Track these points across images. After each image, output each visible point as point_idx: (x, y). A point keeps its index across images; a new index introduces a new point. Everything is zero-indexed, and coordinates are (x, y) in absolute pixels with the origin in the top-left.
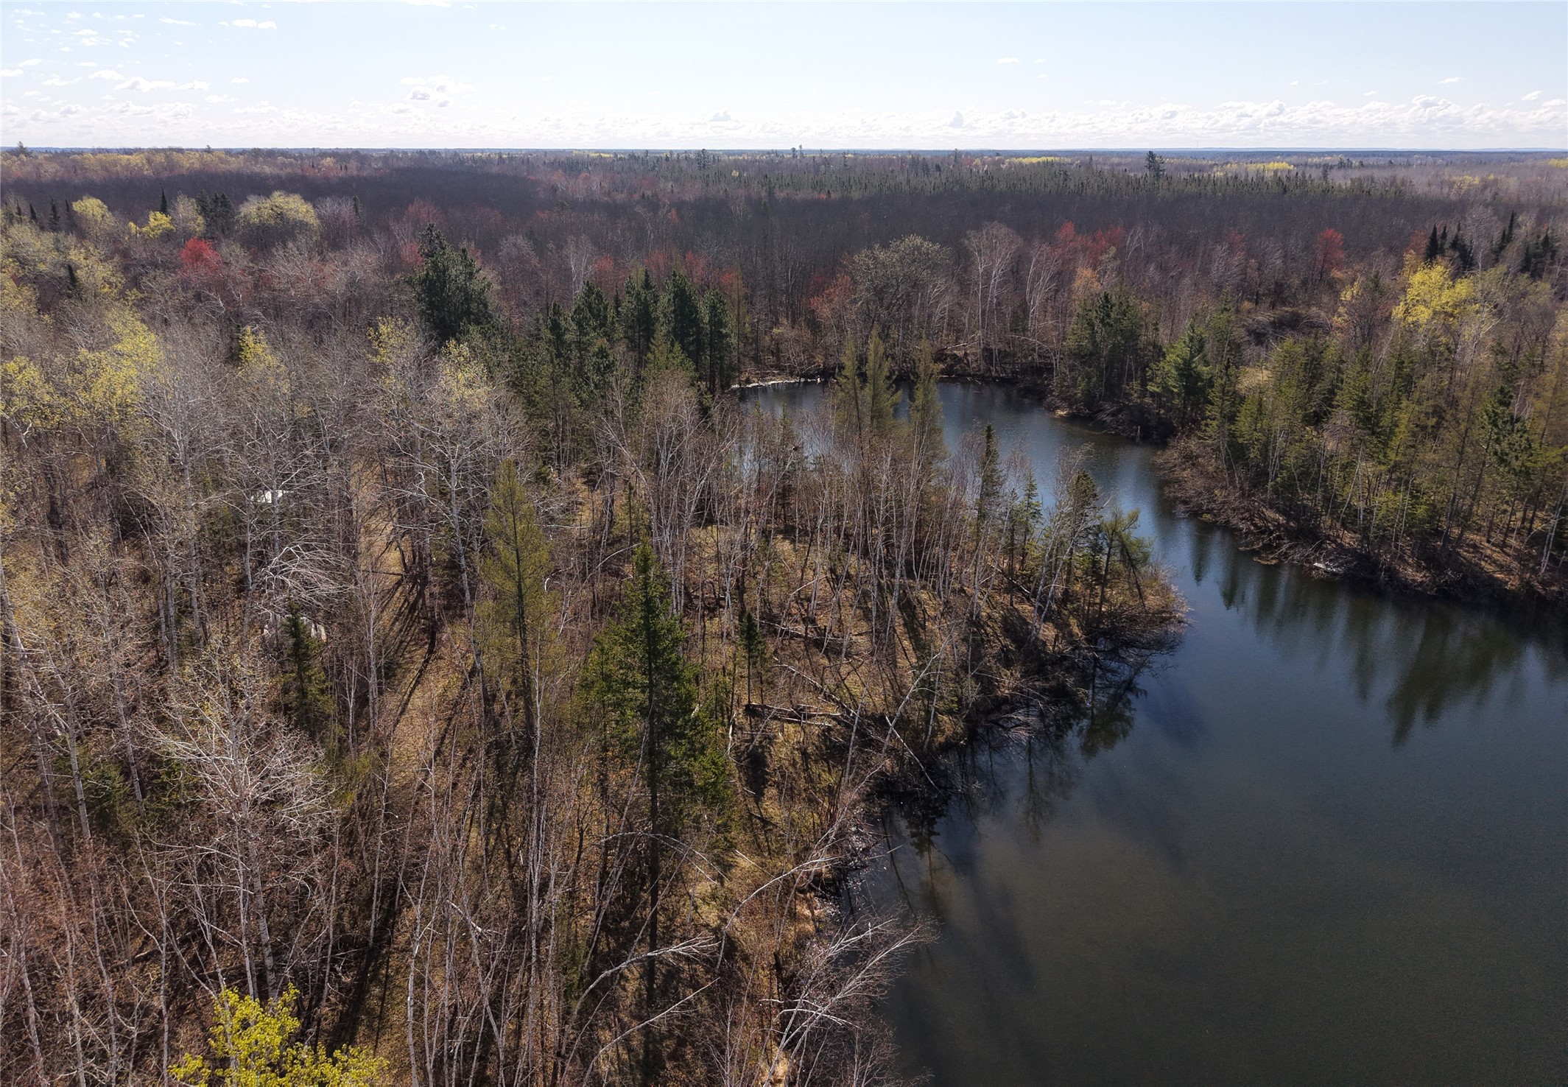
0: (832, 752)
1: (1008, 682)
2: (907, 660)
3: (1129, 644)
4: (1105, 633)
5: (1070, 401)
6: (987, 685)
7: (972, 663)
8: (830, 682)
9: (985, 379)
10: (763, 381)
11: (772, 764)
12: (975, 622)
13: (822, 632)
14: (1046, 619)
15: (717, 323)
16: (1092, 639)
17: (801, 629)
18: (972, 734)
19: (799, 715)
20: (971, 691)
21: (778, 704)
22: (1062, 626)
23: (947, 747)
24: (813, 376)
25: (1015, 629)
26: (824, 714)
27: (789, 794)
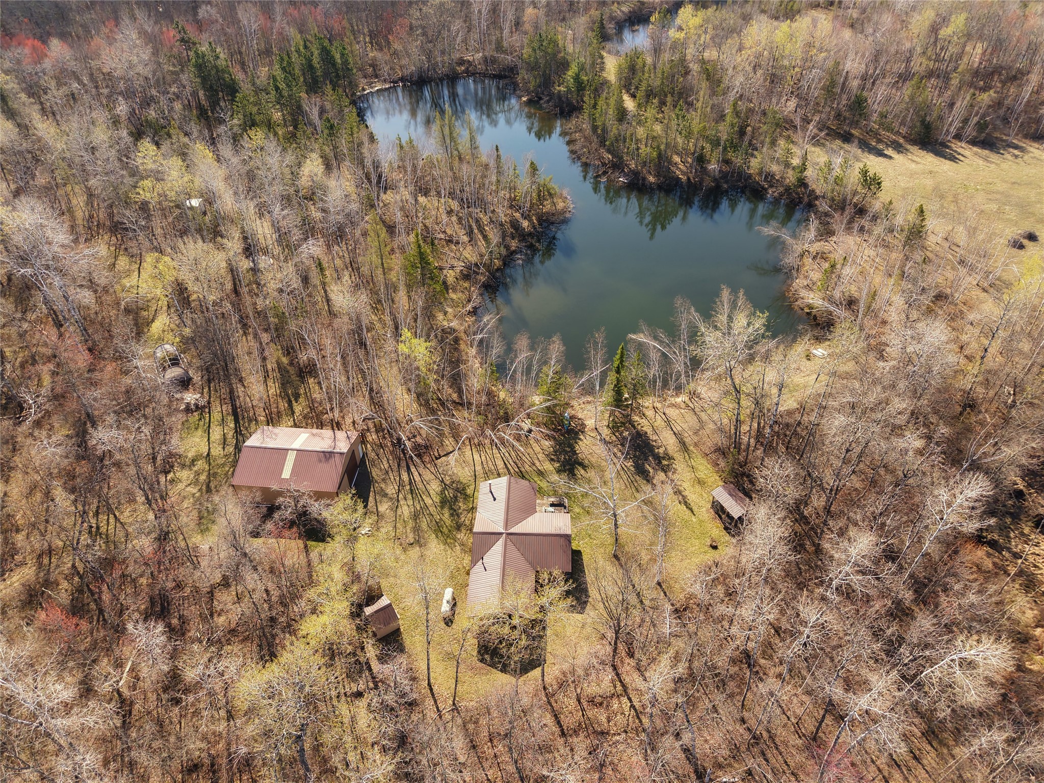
0: (466, 277)
1: (514, 244)
2: (482, 243)
3: (553, 223)
4: (544, 221)
5: (528, 92)
6: (507, 247)
7: (503, 243)
8: (458, 254)
9: (484, 75)
10: (372, 88)
11: (449, 283)
12: (502, 225)
13: (451, 236)
14: (525, 218)
15: (345, 63)
16: (540, 224)
17: (442, 236)
18: (505, 264)
19: (452, 267)
20: (504, 252)
21: (445, 265)
22: (530, 220)
23: (498, 270)
24: (397, 82)
25: (515, 225)
26: (460, 266)
27: (455, 290)
